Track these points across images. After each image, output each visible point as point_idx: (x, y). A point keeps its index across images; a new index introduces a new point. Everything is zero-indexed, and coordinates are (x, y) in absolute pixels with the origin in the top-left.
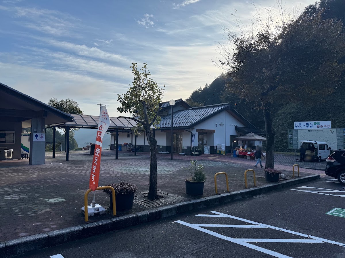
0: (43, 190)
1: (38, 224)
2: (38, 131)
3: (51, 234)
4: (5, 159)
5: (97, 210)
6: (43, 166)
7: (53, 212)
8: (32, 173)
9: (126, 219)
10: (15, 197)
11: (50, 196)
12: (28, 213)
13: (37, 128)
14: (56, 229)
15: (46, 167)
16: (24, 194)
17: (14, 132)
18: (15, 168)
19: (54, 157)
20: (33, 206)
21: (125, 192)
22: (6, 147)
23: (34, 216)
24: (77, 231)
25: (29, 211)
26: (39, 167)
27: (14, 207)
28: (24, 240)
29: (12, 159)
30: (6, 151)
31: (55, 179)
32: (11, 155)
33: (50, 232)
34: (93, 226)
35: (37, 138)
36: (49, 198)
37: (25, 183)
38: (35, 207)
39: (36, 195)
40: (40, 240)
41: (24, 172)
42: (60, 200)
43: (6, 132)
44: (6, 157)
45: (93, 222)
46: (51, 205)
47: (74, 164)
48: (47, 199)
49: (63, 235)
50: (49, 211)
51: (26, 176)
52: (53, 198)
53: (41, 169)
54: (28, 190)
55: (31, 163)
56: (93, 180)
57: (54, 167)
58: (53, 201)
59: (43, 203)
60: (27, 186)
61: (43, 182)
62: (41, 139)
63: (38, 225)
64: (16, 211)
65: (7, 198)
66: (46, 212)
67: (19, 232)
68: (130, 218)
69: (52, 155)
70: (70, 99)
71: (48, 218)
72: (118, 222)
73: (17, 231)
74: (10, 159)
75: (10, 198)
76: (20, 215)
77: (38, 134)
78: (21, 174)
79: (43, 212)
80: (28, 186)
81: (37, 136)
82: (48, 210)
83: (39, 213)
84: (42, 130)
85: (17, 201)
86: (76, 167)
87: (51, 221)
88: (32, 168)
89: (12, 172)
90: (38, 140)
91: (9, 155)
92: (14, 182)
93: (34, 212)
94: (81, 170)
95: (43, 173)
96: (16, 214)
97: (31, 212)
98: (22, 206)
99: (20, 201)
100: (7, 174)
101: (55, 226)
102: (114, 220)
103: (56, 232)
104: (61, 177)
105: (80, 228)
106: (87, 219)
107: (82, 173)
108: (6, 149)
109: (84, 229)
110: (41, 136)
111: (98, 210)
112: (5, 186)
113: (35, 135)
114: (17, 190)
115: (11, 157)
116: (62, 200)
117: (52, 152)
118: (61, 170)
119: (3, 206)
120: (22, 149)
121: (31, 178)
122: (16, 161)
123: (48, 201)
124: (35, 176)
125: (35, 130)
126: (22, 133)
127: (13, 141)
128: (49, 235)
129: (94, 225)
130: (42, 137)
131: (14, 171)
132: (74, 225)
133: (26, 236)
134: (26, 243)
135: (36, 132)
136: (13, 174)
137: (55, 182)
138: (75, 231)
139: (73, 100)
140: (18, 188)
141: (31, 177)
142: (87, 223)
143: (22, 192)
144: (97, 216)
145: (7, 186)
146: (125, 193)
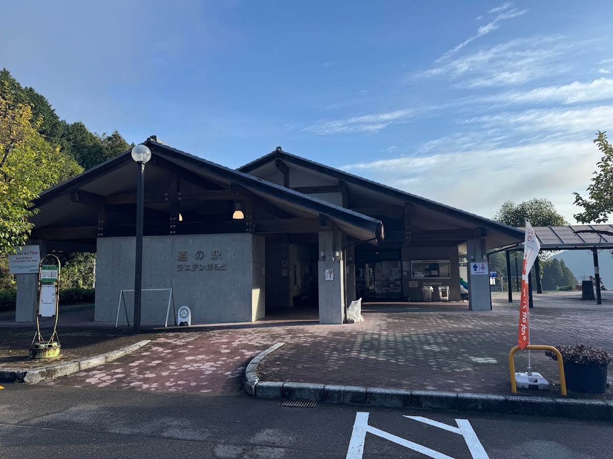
0: (473, 345)
1: (450, 381)
2: (476, 259)
3: (461, 395)
4: (440, 300)
5: (534, 380)
6: (486, 314)
7: (474, 373)
8: (467, 322)
9: (584, 405)
10: (435, 348)
11: (478, 354)
12: (444, 368)
13: (475, 255)
14: (468, 391)
15: (491, 314)
16: (447, 346)
17: (448, 261)
18: (448, 313)
19: (510, 300)
20: (453, 362)
21: (583, 361)
22: (440, 284)
23: (450, 373)
24: (496, 400)
25: (445, 366)
26: (480, 314)
27: (431, 359)
28: (430, 393)
29: (450, 300)
30: (440, 289)
31: (495, 333)
32: (448, 295)
33: (460, 394)
34: (521, 400)
35: (475, 270)
36: (476, 356)
37: (452, 333)
38: (454, 363)
39: (461, 350)
40: (447, 398)
41: (458, 319)
42: (488, 360)
43: (439, 261)
44: (441, 298)
45: (524, 396)
46: (476, 364)
47: (540, 313)
48: (474, 357)
49: (476, 400)
50: (469, 371)
51: (457, 324)
52: (482, 357)
53: (483, 317)
54: (454, 343)
55: (470, 309)
56: (523, 334)
57: (503, 316)
58: (480, 360)
59: (466, 361)
60: (454, 337)
61: (478, 334)
62: (482, 271)
63: (451, 383)
64: (432, 364)
65: (427, 347)
66: (466, 372)
67: (427, 385)
68: (590, 405)
69: (507, 298)
70: (538, 198)
71: (465, 378)
72: (567, 405)
73: (426, 383)
74: (445, 301)
75: (430, 349)
76: (434, 369)
77: (477, 264)
78: (452, 321)
79: (462, 370)
80: (456, 337)
81: (475, 267)
82: (469, 369)
83: (457, 370)
84: (483, 257)
85: (436, 353)
86: (539, 319)
87: (468, 382)
88: (470, 314)
89: (442, 318)
90: (477, 272)
91: (444, 294)
92: (441, 331)
93: (451, 369)
94: (546, 323)
95: (484, 323)
96: (431, 366)
97: (448, 368)
98: (440, 360)
99: (439, 354)
100: (435, 320)
101: (469, 388)
102: (560, 400)
103: (468, 395)
104: (506, 331)
105: (501, 398)
106: (515, 390)
107: (544, 329)
108: (440, 286)
109: (506, 401)
110: (481, 266)
111: (536, 381)
112: (429, 334)
113: (472, 264)
114: (440, 340)
115: (447, 298)
116: (493, 361)
117: (508, 293)
118: (513, 321)
119: (420, 356)
120: (462, 287)
121: (463, 328)
122: (454, 303)
123: (473, 360)
124: (470, 326)
125: (472, 258)
126: (460, 263)
127: (449, 274)
128: (457, 396)
129: (523, 399)
130: (483, 268)
131: (445, 317)
132: (494, 393)
133: (434, 390)
134: (431, 397)
135: (474, 260)
136: (443, 320)
137: (494, 336)
138: (493, 400)
139: (544, 200)
140: (443, 339)
141: (464, 326)
142: (514, 395)
143: (445, 343)
144: (533, 389)
145: (431, 334)
146: (581, 362)
